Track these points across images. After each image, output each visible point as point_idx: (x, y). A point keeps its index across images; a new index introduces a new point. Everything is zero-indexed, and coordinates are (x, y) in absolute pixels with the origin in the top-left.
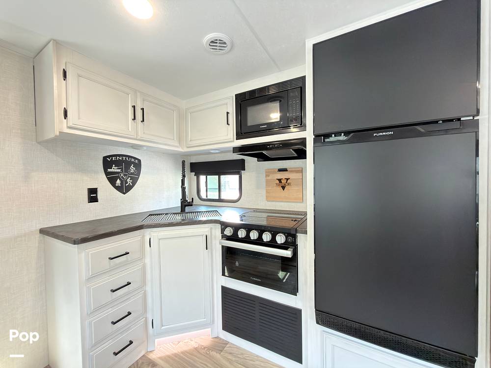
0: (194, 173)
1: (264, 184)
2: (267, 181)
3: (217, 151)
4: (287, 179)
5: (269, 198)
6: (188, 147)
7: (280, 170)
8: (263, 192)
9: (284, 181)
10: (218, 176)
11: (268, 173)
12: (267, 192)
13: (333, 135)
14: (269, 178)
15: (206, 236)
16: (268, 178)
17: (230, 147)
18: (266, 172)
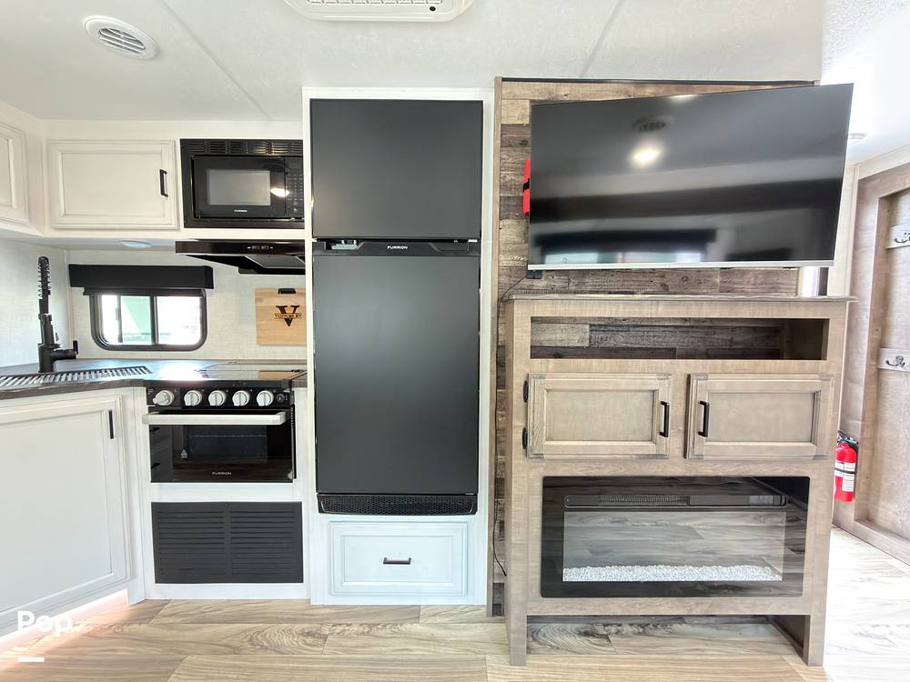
0: (82, 289)
1: (253, 313)
2: (258, 310)
3: (143, 246)
4: (295, 307)
5: (261, 341)
6: (57, 229)
7: (283, 291)
8: (251, 329)
9: (289, 311)
10: (148, 298)
11: (260, 295)
12: (259, 329)
13: (343, 242)
14: (263, 304)
15: (110, 413)
16: (260, 304)
17: (170, 241)
18: (256, 294)
